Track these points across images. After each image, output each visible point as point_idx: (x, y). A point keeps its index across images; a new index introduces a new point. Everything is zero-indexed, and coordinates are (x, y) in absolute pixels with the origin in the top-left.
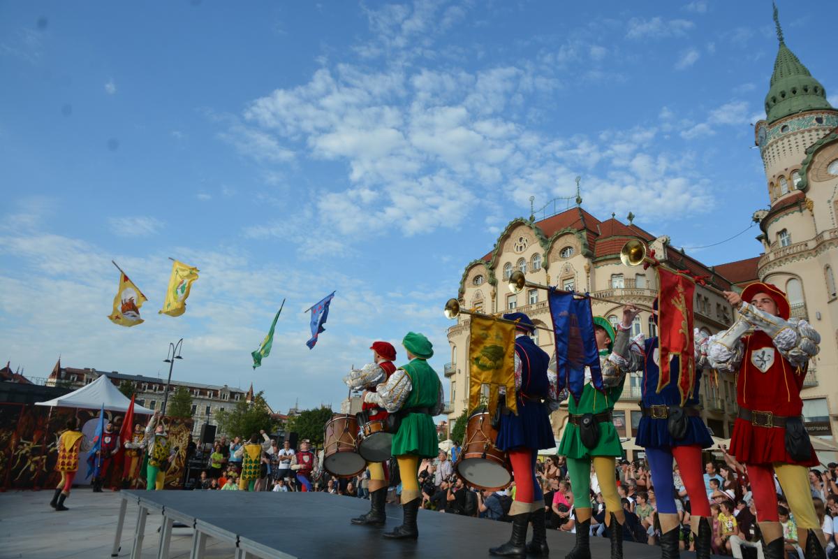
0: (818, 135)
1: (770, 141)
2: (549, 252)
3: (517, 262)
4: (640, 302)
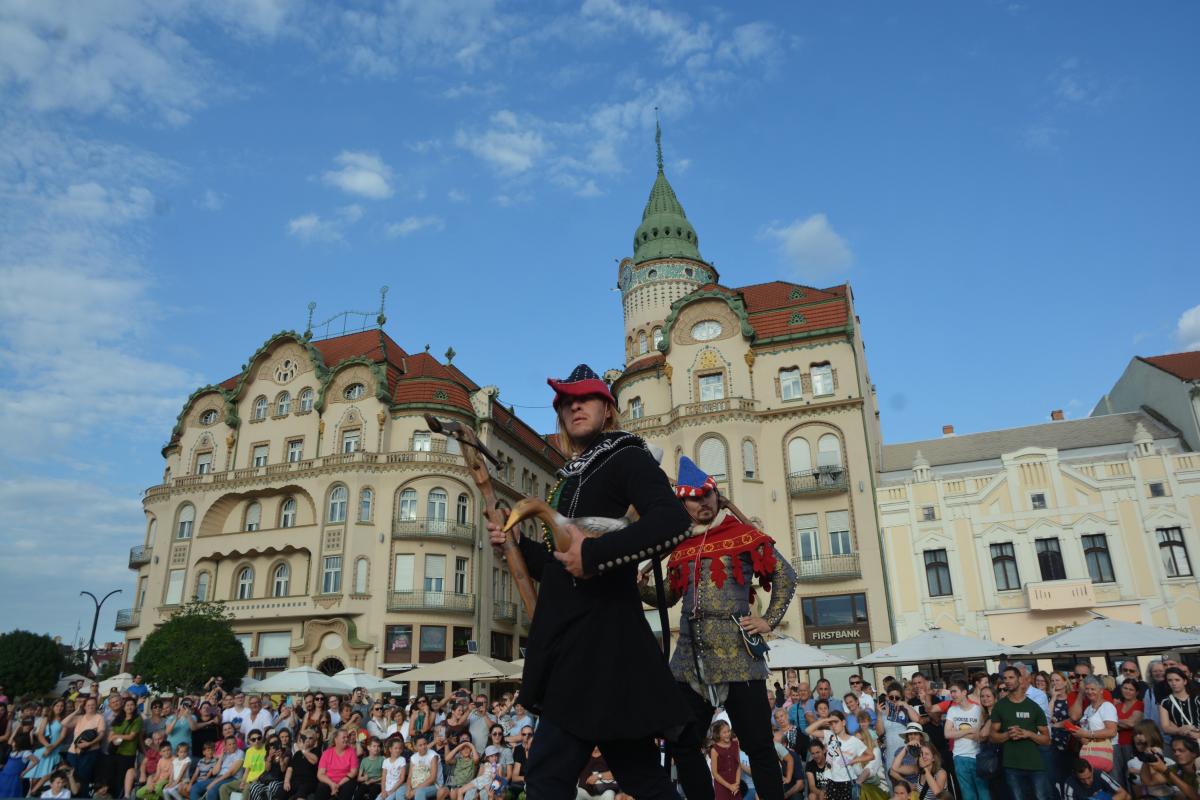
0: (686, 288)
1: (636, 286)
2: (328, 388)
3: (276, 397)
4: (450, 473)
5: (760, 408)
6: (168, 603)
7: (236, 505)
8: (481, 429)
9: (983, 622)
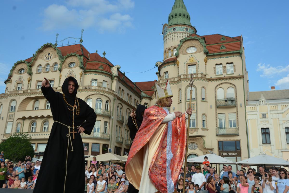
0: (185, 35)
1: (168, 33)
2: (63, 63)
3: (45, 65)
4: (103, 94)
5: (208, 77)
6: (7, 132)
7: (31, 101)
8: (114, 79)
9: (281, 154)
